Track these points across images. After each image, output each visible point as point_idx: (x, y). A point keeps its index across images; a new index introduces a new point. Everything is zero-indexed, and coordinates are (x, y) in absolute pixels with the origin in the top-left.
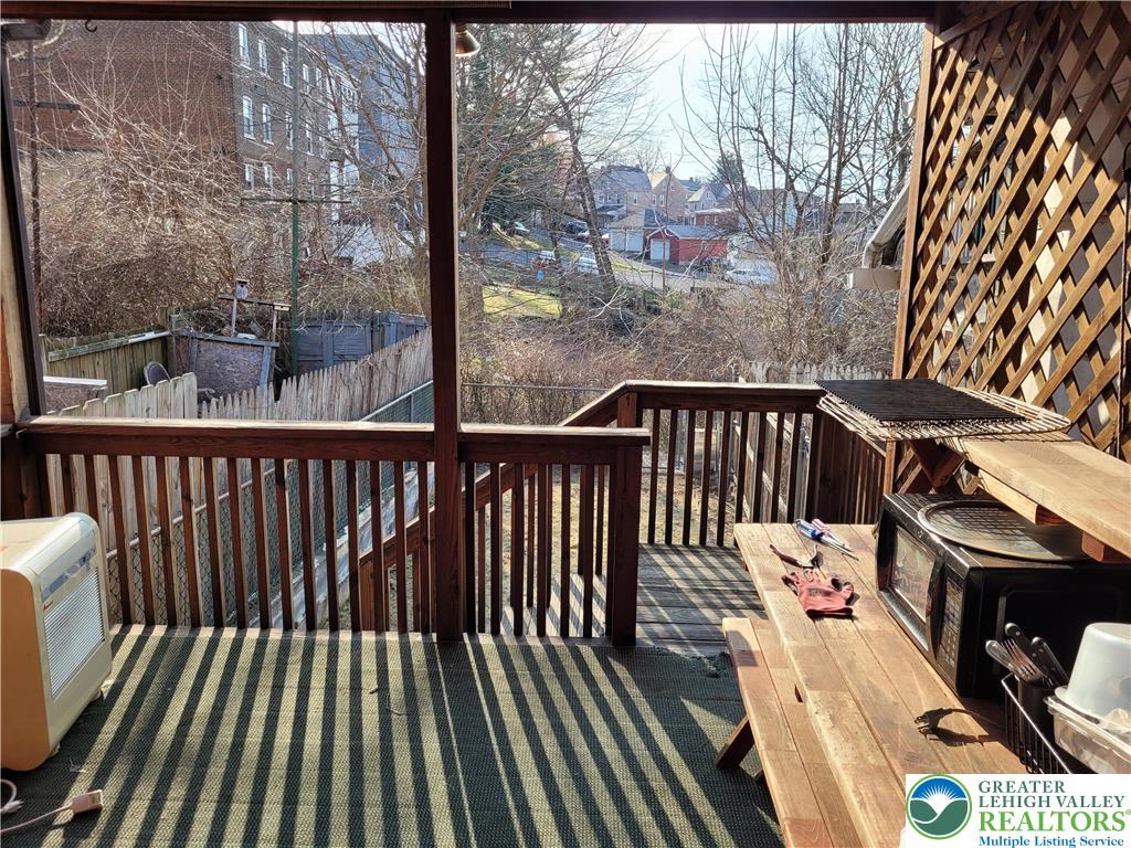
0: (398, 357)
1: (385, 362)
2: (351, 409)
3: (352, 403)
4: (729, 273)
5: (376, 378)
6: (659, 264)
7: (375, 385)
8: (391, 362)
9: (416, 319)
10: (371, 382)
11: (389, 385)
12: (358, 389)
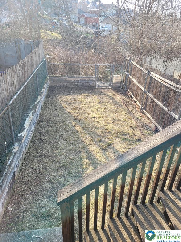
0: (32, 59)
1: (28, 61)
2: (20, 82)
3: (19, 80)
4: (99, 27)
5: (26, 68)
6: (82, 24)
7: (26, 70)
8: (30, 61)
9: (30, 42)
10: (25, 70)
11: (30, 69)
12: (21, 74)
